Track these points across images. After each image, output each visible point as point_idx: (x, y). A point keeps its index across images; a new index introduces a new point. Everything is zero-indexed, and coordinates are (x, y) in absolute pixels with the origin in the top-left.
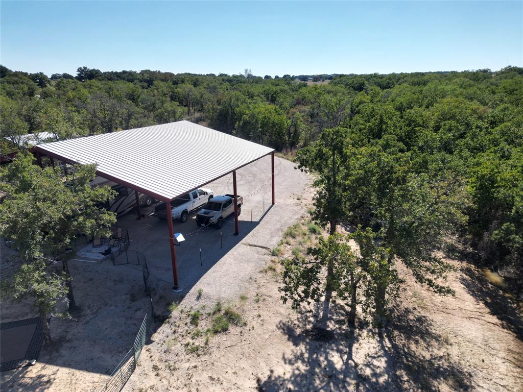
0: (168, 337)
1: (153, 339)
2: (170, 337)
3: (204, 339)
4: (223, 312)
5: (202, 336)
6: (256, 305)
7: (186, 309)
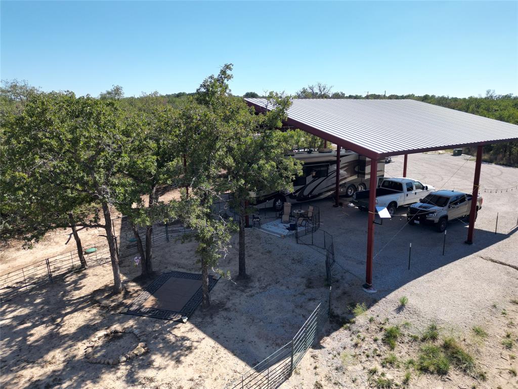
0: (345, 348)
1: (324, 345)
2: (348, 349)
3: (402, 374)
4: (439, 342)
5: (398, 367)
6: (506, 353)
7: (378, 319)
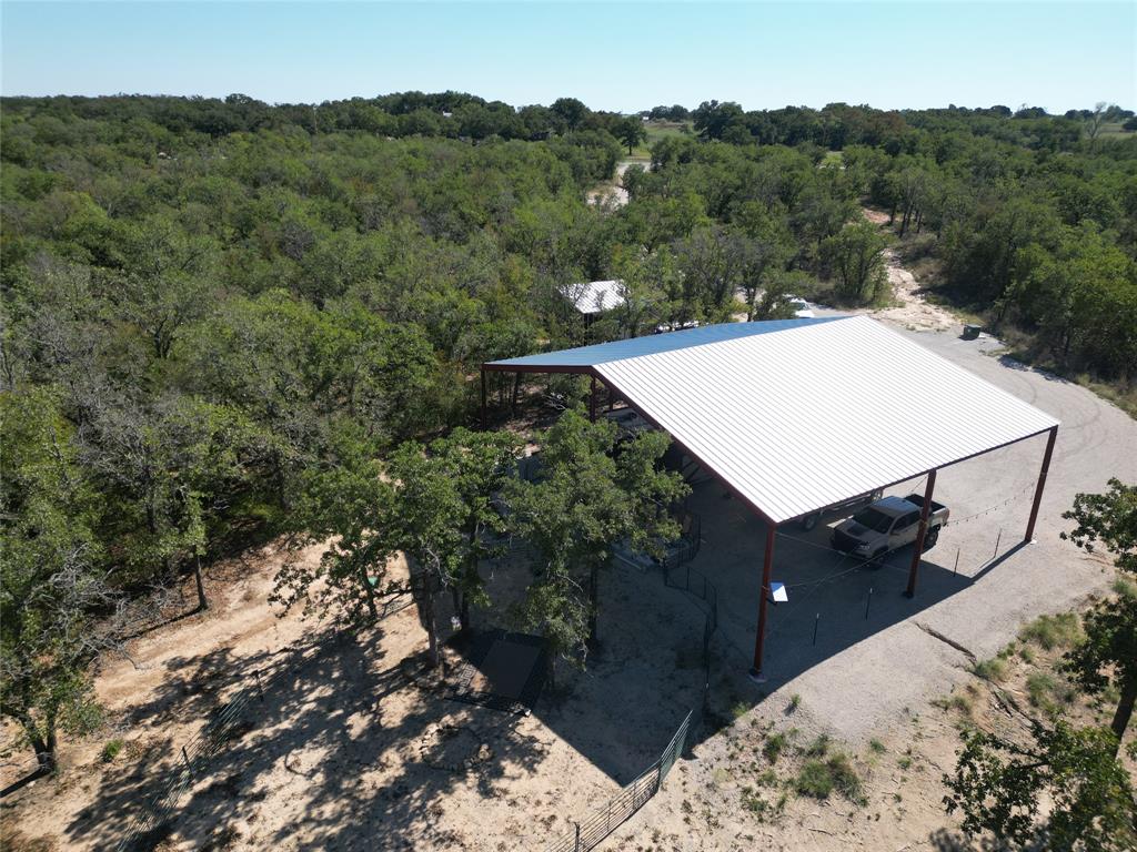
0: (719, 759)
1: (696, 753)
2: (722, 762)
3: (779, 795)
5: (776, 786)
6: (899, 773)
7: (762, 721)
